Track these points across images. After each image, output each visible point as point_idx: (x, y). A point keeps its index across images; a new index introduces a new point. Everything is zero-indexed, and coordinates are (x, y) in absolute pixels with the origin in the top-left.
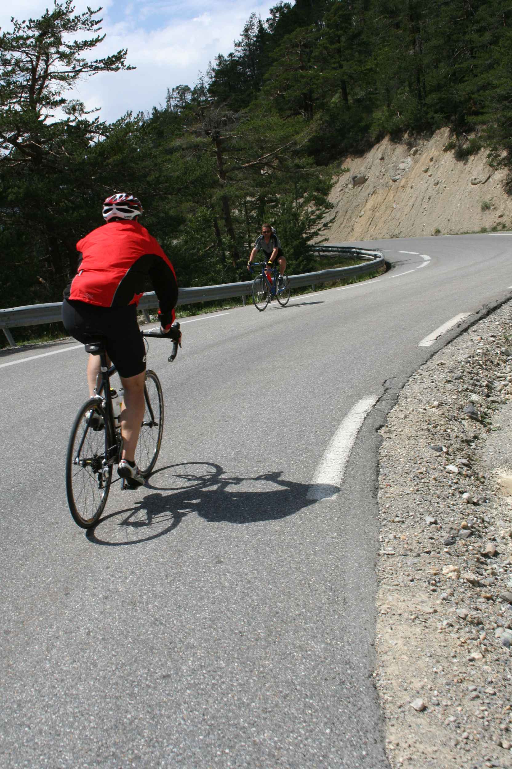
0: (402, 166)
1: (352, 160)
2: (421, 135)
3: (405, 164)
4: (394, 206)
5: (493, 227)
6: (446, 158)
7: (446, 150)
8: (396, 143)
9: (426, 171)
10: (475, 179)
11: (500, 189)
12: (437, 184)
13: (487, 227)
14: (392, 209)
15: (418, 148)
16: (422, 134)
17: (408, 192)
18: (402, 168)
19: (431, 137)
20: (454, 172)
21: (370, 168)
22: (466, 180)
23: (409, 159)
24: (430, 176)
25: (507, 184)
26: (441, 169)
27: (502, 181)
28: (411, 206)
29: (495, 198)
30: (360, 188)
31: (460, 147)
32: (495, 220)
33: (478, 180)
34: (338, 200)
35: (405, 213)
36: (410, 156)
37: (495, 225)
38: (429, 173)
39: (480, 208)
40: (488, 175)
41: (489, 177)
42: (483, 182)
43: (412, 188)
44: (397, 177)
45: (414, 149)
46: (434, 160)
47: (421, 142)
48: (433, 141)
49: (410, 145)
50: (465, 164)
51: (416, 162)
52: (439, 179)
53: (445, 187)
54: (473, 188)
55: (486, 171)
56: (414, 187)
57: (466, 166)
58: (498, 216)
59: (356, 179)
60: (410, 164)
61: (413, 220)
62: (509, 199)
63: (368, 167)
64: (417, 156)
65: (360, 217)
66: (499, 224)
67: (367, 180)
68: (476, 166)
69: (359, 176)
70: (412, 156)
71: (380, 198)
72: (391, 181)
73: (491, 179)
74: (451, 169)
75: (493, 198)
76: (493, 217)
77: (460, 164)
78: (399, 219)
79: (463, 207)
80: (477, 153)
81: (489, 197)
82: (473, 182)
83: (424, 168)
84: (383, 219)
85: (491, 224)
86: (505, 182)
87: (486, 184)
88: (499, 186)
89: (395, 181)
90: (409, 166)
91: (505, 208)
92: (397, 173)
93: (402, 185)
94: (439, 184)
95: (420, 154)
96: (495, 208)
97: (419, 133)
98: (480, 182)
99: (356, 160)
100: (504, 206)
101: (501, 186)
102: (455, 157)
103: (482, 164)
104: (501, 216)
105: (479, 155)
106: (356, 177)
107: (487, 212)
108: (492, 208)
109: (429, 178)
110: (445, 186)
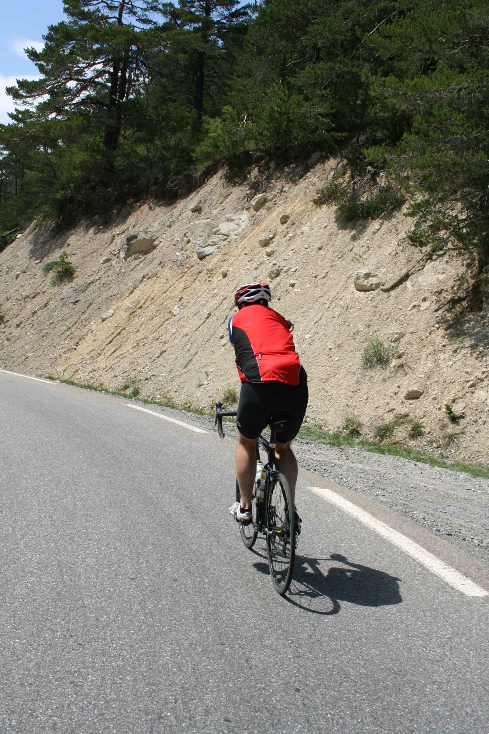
0: (224, 228)
1: (150, 208)
2: (282, 171)
3: (232, 225)
4: (176, 310)
5: (381, 423)
6: (315, 220)
7: (319, 203)
8: (235, 184)
9: (266, 243)
10: (368, 276)
11: (427, 315)
12: (278, 274)
13: (364, 420)
14: (167, 316)
15: (269, 195)
16: (287, 170)
17: (214, 285)
18: (222, 231)
19: (301, 177)
20: (322, 252)
21: (170, 227)
22: (344, 278)
23: (245, 216)
24: (269, 255)
25: (454, 302)
26: (297, 243)
27: (440, 293)
28: (204, 317)
29: (409, 336)
30: (137, 262)
31: (355, 197)
32: (393, 404)
33: (373, 280)
34: (91, 279)
35: (185, 331)
36: (248, 209)
37: (389, 418)
38: (269, 249)
39: (359, 359)
40: (404, 271)
41: (407, 277)
42: (387, 286)
43: (225, 275)
44: (209, 250)
45: (260, 195)
46: (289, 222)
47: (279, 185)
48: (303, 184)
49: (256, 188)
50: (354, 238)
51: (255, 222)
52: (284, 263)
53: (293, 285)
54: (357, 300)
55: (402, 259)
56: (229, 276)
57: (356, 243)
58: (404, 391)
59: (134, 241)
60: (243, 225)
61: (192, 352)
62: (449, 349)
63: (168, 223)
64: (263, 211)
65: (103, 320)
66: (402, 419)
67: (154, 247)
68: (380, 247)
69: (142, 236)
70: (252, 210)
71: (157, 287)
72: (195, 256)
73: (408, 283)
74: (318, 245)
75: (402, 335)
76: (390, 392)
77: (346, 235)
78: (165, 343)
79: (317, 344)
80: (389, 216)
81: (394, 328)
82: (361, 281)
83: (264, 237)
84: (140, 336)
85: (380, 412)
86: (448, 296)
87: (393, 293)
88: (427, 304)
89: (202, 257)
90: (240, 231)
91: (432, 371)
92: (210, 242)
93: (210, 267)
94: (283, 274)
95: (269, 209)
96: (401, 366)
97: (279, 167)
98: (378, 285)
99: (158, 209)
100: (430, 365)
101: (435, 306)
102: (337, 220)
103: (395, 242)
104: (413, 396)
105: (394, 221)
106: (135, 237)
107: (377, 373)
108: (394, 362)
109: (265, 258)
110: (292, 282)
